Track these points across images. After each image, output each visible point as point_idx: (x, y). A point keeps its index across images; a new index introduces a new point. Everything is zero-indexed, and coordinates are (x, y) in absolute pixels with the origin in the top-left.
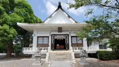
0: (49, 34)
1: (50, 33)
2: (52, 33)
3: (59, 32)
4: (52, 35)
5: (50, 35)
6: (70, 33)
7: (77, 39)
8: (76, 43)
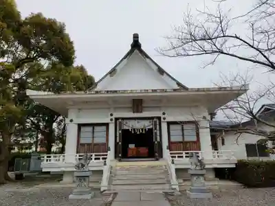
1: (112, 115)
3: (134, 112)
4: (116, 119)
5: (111, 120)
6: (164, 114)
7: (183, 130)
8: (181, 140)
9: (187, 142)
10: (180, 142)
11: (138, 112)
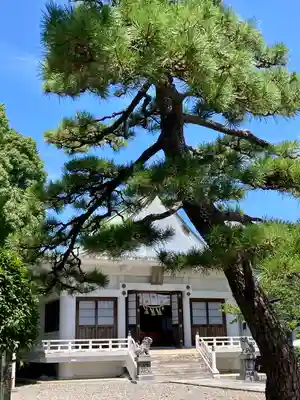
0: (122, 289)
1: (124, 286)
2: (130, 287)
3: (152, 284)
4: (130, 292)
5: (124, 293)
6: (188, 287)
7: (207, 309)
8: (205, 323)
9: (212, 326)
10: (204, 326)
11: (157, 283)
